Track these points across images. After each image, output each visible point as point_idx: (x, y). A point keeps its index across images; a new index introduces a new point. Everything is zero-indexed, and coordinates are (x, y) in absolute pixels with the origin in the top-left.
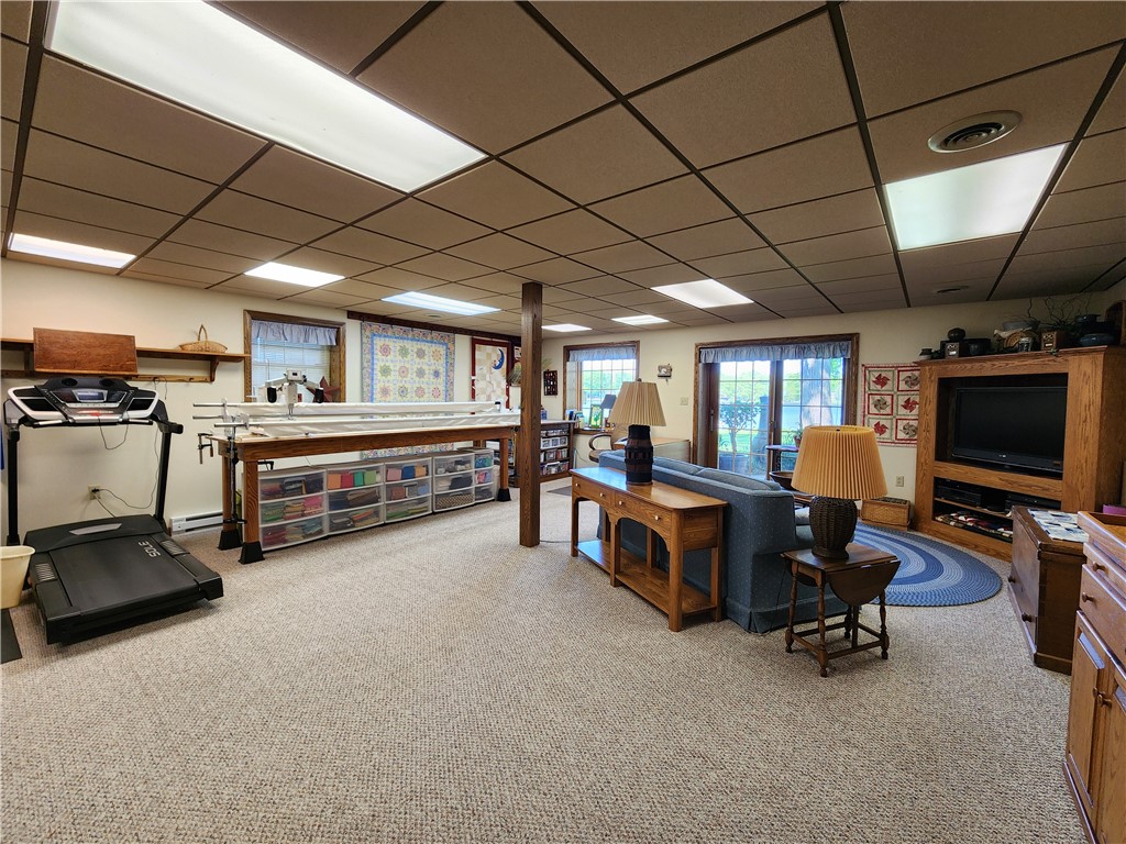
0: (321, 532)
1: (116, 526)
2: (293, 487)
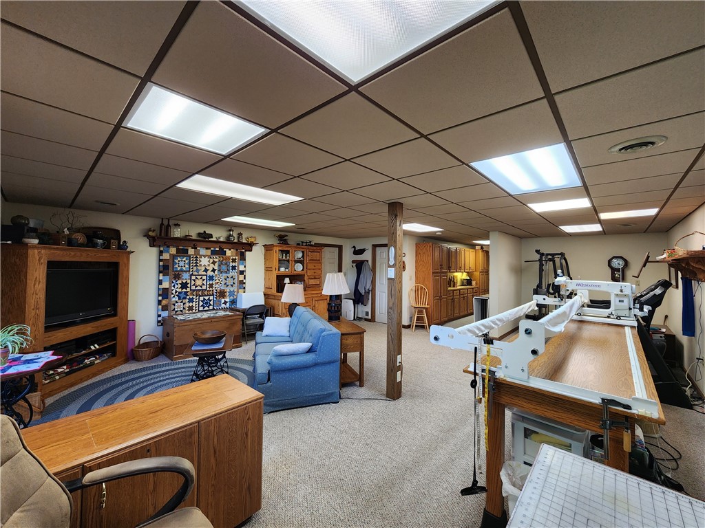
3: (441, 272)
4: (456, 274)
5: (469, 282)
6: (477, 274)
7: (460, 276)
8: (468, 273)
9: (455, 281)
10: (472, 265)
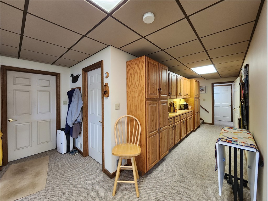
3: (160, 98)
4: (175, 100)
5: (186, 107)
6: (192, 100)
7: (179, 102)
8: (185, 99)
9: (175, 106)
10: (189, 93)
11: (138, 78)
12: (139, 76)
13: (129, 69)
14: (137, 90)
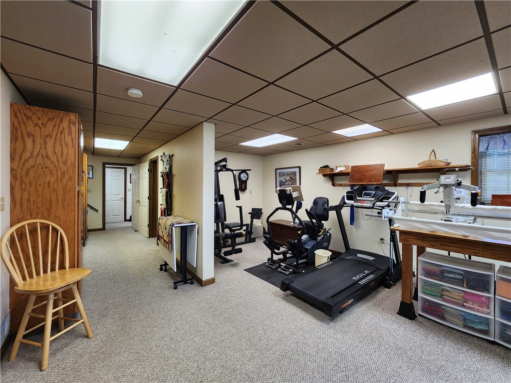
0: (486, 332)
1: (371, 258)
2: (452, 276)
11: (56, 148)
12: (61, 144)
13: (22, 123)
14: (55, 172)
